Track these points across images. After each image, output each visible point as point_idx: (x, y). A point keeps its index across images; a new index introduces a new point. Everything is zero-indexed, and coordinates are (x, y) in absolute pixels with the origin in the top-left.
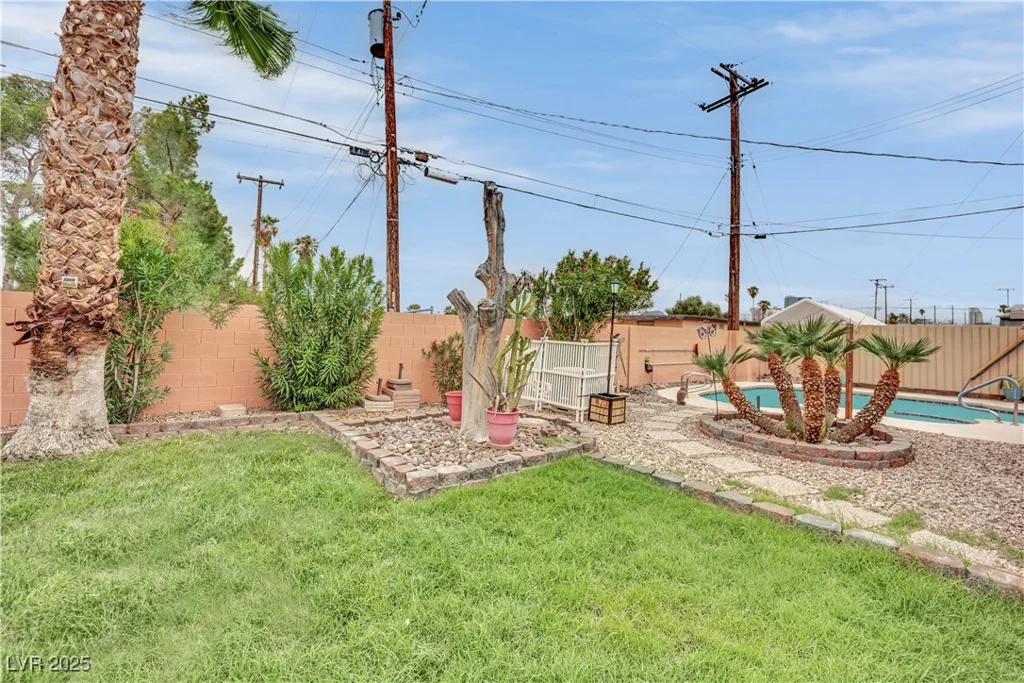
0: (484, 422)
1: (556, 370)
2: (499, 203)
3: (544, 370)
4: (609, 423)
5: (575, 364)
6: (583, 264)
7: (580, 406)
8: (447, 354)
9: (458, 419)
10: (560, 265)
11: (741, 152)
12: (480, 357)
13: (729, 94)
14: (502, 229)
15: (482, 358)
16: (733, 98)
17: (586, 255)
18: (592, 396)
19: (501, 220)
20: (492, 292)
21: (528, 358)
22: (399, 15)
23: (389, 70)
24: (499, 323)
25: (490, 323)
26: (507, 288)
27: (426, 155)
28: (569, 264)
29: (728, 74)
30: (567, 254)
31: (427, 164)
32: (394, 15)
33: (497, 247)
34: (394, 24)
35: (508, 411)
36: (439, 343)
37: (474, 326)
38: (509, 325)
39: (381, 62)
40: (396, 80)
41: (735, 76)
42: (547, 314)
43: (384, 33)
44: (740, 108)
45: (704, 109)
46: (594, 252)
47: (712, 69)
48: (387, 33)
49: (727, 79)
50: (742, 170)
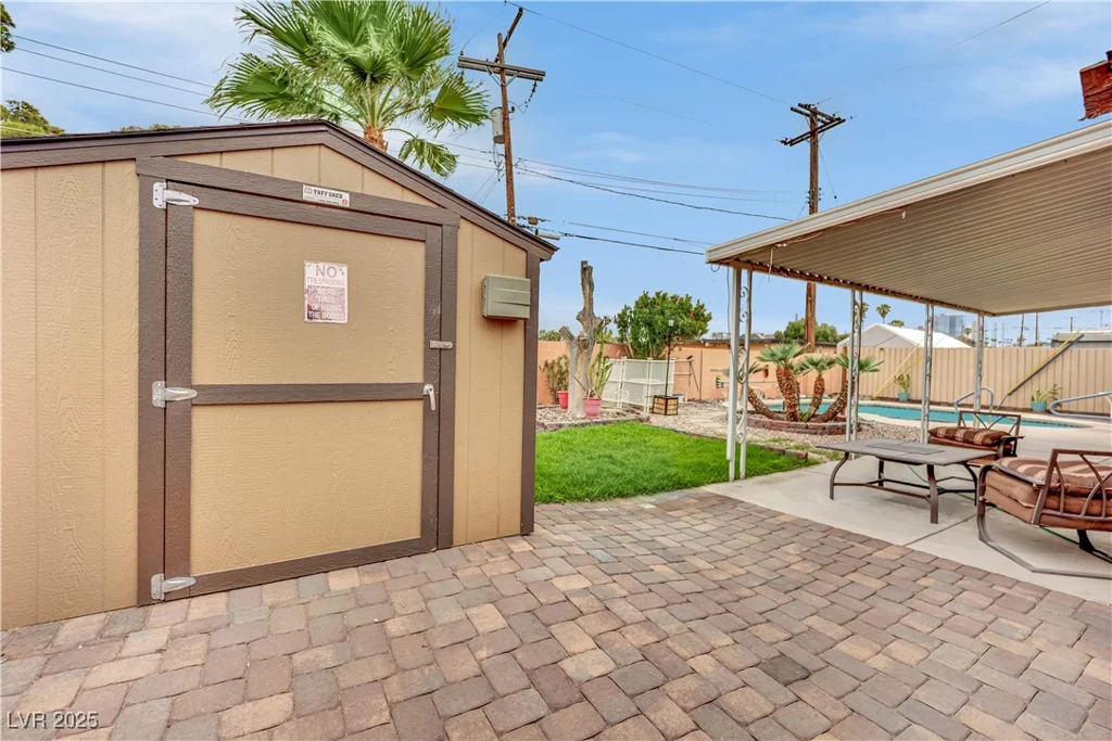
0: (581, 406)
1: (632, 380)
2: (590, 274)
3: (624, 380)
4: (666, 414)
5: (644, 377)
6: (654, 303)
7: (647, 404)
8: (556, 369)
9: (566, 407)
10: (637, 303)
11: (819, 186)
12: (579, 368)
13: (809, 130)
14: (592, 289)
15: (580, 368)
16: (813, 133)
17: (658, 294)
18: (655, 397)
19: (591, 285)
20: (586, 328)
21: (607, 368)
22: (513, 109)
23: (508, 156)
24: (590, 347)
25: (585, 347)
26: (595, 326)
27: (537, 219)
28: (644, 302)
29: (808, 112)
30: (642, 294)
31: (537, 226)
32: (510, 109)
33: (590, 301)
34: (510, 115)
35: (596, 397)
36: (550, 362)
37: (576, 349)
38: (597, 348)
39: (501, 148)
40: (513, 163)
41: (815, 113)
42: (629, 340)
43: (504, 128)
44: (819, 144)
45: (786, 144)
46: (664, 292)
47: (792, 109)
48: (506, 127)
49: (808, 115)
50: (819, 203)
